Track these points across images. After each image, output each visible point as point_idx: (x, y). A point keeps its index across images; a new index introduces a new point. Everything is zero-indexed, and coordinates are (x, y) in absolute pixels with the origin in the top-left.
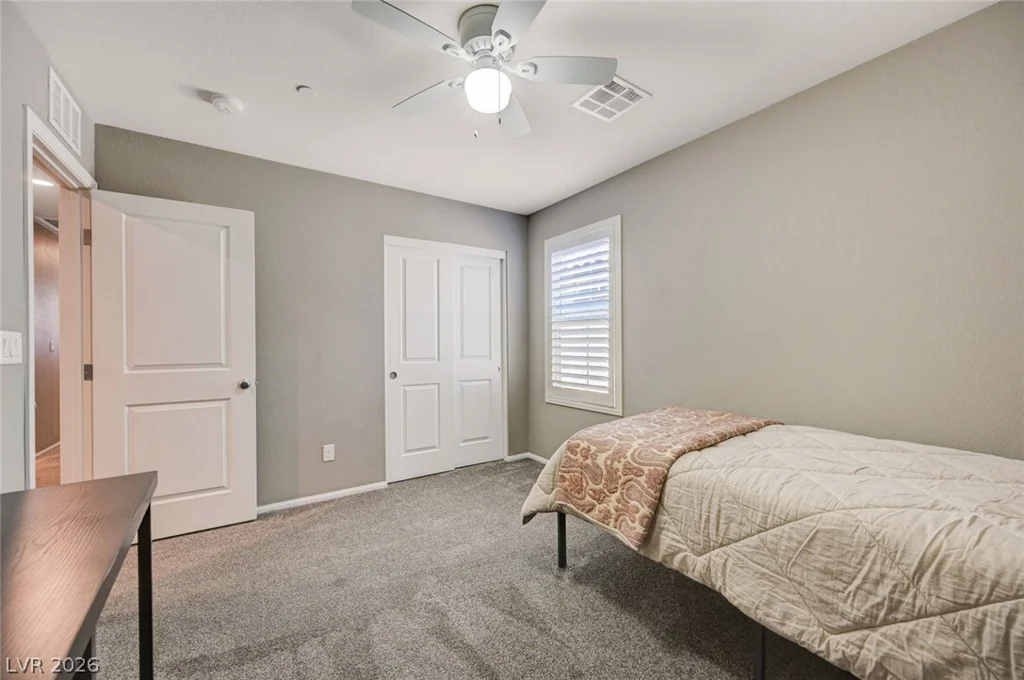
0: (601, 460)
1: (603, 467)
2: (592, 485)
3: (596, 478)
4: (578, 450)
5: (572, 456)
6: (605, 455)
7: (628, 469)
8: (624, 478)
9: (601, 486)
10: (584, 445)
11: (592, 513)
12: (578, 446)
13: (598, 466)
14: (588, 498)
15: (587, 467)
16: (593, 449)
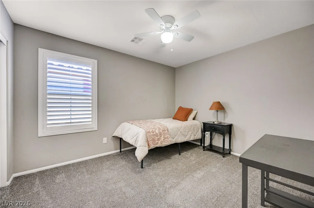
0: (157, 131)
1: (158, 133)
2: (157, 138)
3: (157, 136)
4: (151, 132)
5: (150, 134)
6: (157, 130)
7: (163, 131)
8: (163, 133)
9: (159, 137)
10: (151, 130)
11: (158, 144)
12: (150, 131)
13: (157, 133)
14: (157, 141)
15: (154, 135)
16: (154, 130)
